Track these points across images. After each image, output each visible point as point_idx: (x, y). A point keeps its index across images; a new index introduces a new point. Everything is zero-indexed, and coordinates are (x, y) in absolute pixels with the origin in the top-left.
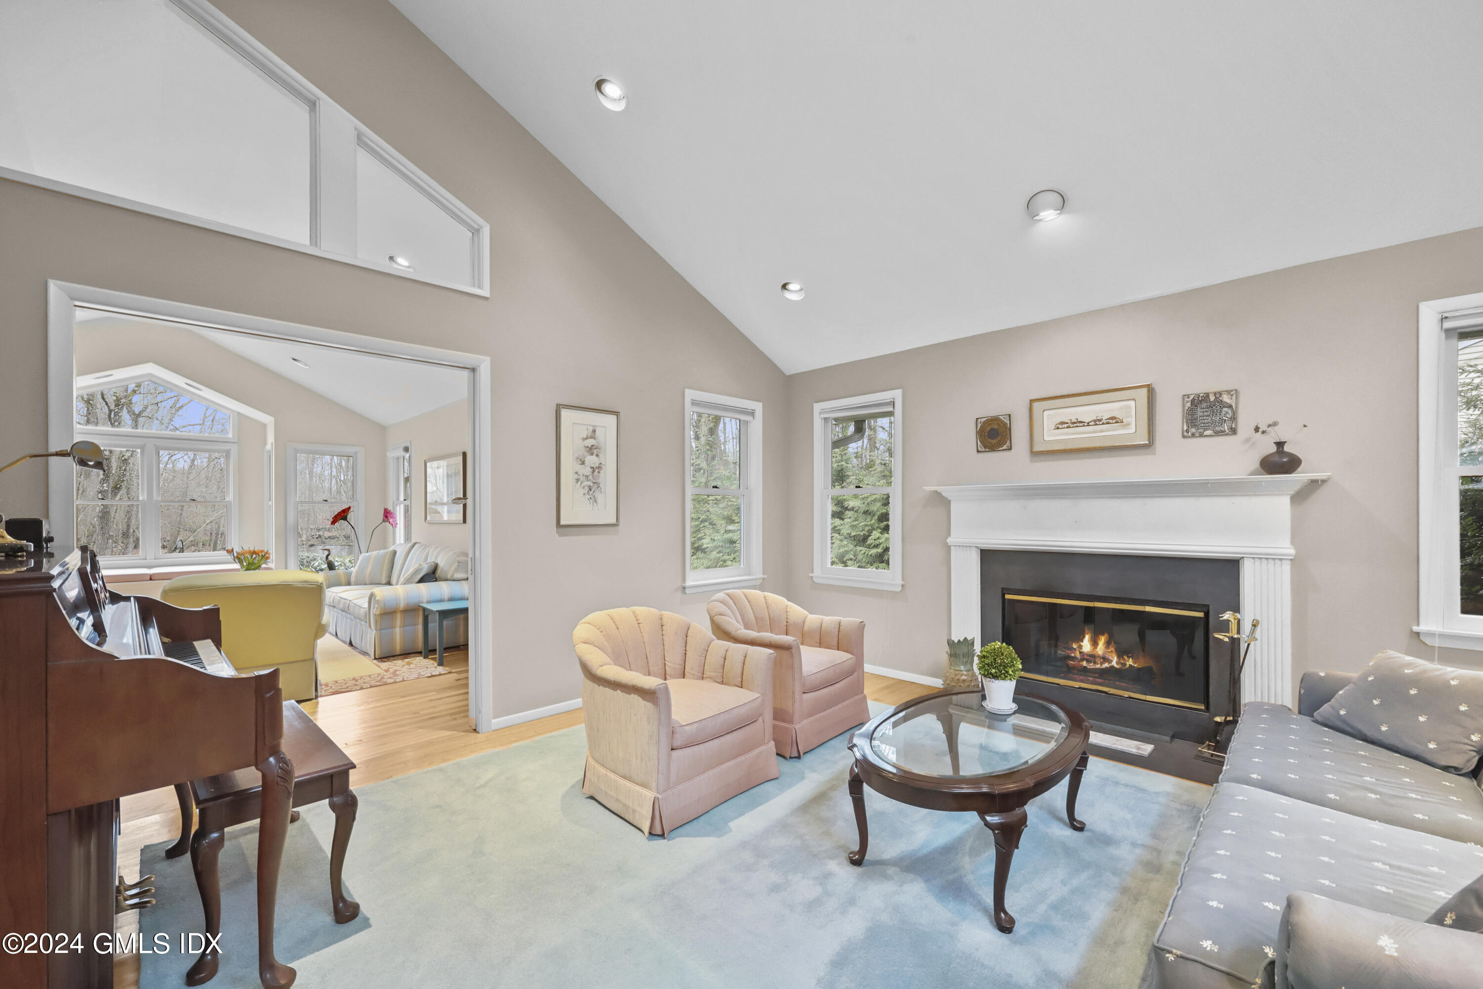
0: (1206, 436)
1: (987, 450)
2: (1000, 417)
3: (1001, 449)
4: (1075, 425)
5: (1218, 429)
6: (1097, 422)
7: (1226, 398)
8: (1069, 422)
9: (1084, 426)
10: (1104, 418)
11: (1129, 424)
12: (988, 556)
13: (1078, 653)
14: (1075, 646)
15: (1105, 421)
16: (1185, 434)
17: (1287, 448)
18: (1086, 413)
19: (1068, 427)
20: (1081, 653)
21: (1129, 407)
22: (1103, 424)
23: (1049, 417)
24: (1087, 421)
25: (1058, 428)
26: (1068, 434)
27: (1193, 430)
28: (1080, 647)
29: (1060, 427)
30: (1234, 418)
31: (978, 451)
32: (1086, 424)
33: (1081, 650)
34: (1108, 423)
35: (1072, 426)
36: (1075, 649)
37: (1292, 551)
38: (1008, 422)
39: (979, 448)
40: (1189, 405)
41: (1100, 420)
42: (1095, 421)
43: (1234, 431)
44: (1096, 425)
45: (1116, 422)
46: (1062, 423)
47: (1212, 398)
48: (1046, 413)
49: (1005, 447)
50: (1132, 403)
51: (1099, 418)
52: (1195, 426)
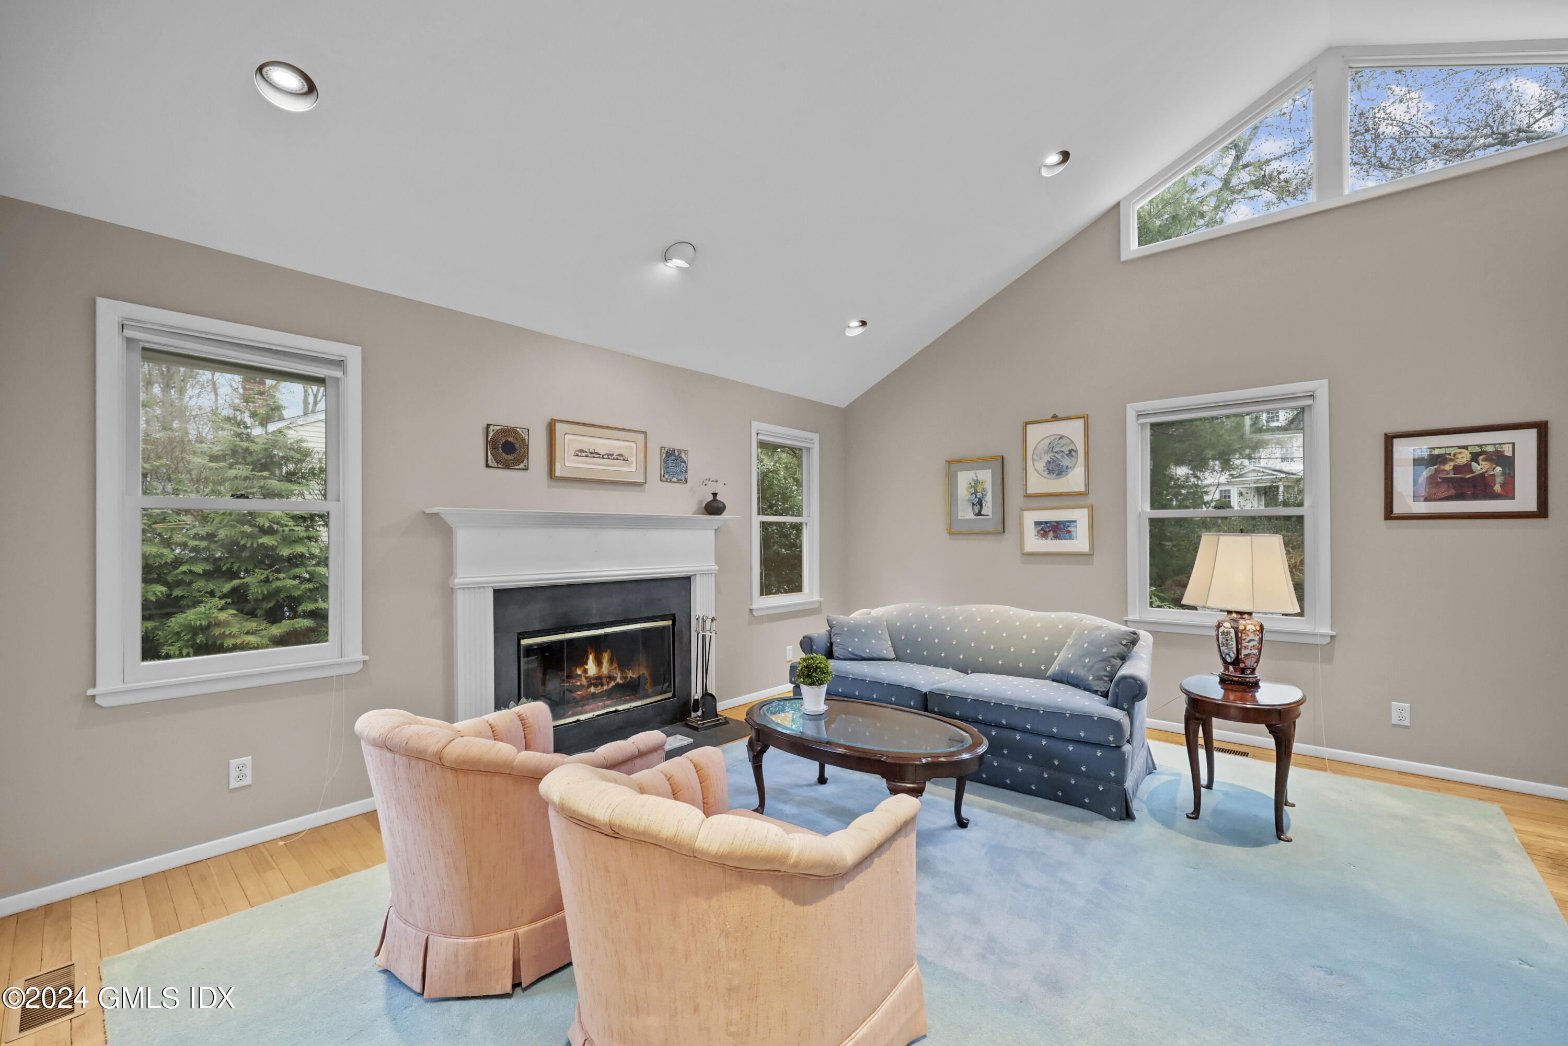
0: (673, 482)
1: (500, 466)
2: (518, 430)
3: (517, 467)
4: (593, 455)
5: (680, 477)
6: (609, 456)
7: (683, 455)
8: (588, 451)
9: (599, 458)
10: (615, 454)
11: (632, 463)
12: (501, 596)
13: (583, 679)
14: (579, 672)
15: (616, 457)
16: (663, 478)
17: (718, 498)
18: (602, 445)
19: (587, 456)
20: (586, 678)
21: (631, 448)
22: (614, 459)
23: (569, 441)
24: (602, 454)
25: (577, 455)
26: (586, 463)
27: (667, 476)
28: (585, 671)
29: (580, 454)
30: (686, 472)
31: (487, 466)
32: (601, 456)
33: (587, 675)
34: (617, 459)
35: (590, 455)
36: (580, 676)
37: (717, 568)
38: (527, 438)
39: (490, 462)
40: (664, 455)
41: (612, 455)
42: (608, 455)
43: (686, 480)
44: (609, 458)
45: (624, 460)
46: (582, 451)
47: (677, 454)
48: (567, 437)
49: (521, 466)
50: (633, 445)
51: (611, 453)
52: (667, 473)
